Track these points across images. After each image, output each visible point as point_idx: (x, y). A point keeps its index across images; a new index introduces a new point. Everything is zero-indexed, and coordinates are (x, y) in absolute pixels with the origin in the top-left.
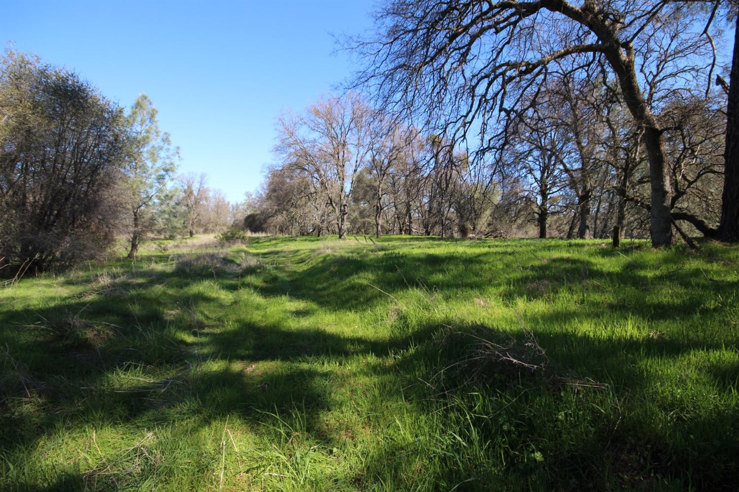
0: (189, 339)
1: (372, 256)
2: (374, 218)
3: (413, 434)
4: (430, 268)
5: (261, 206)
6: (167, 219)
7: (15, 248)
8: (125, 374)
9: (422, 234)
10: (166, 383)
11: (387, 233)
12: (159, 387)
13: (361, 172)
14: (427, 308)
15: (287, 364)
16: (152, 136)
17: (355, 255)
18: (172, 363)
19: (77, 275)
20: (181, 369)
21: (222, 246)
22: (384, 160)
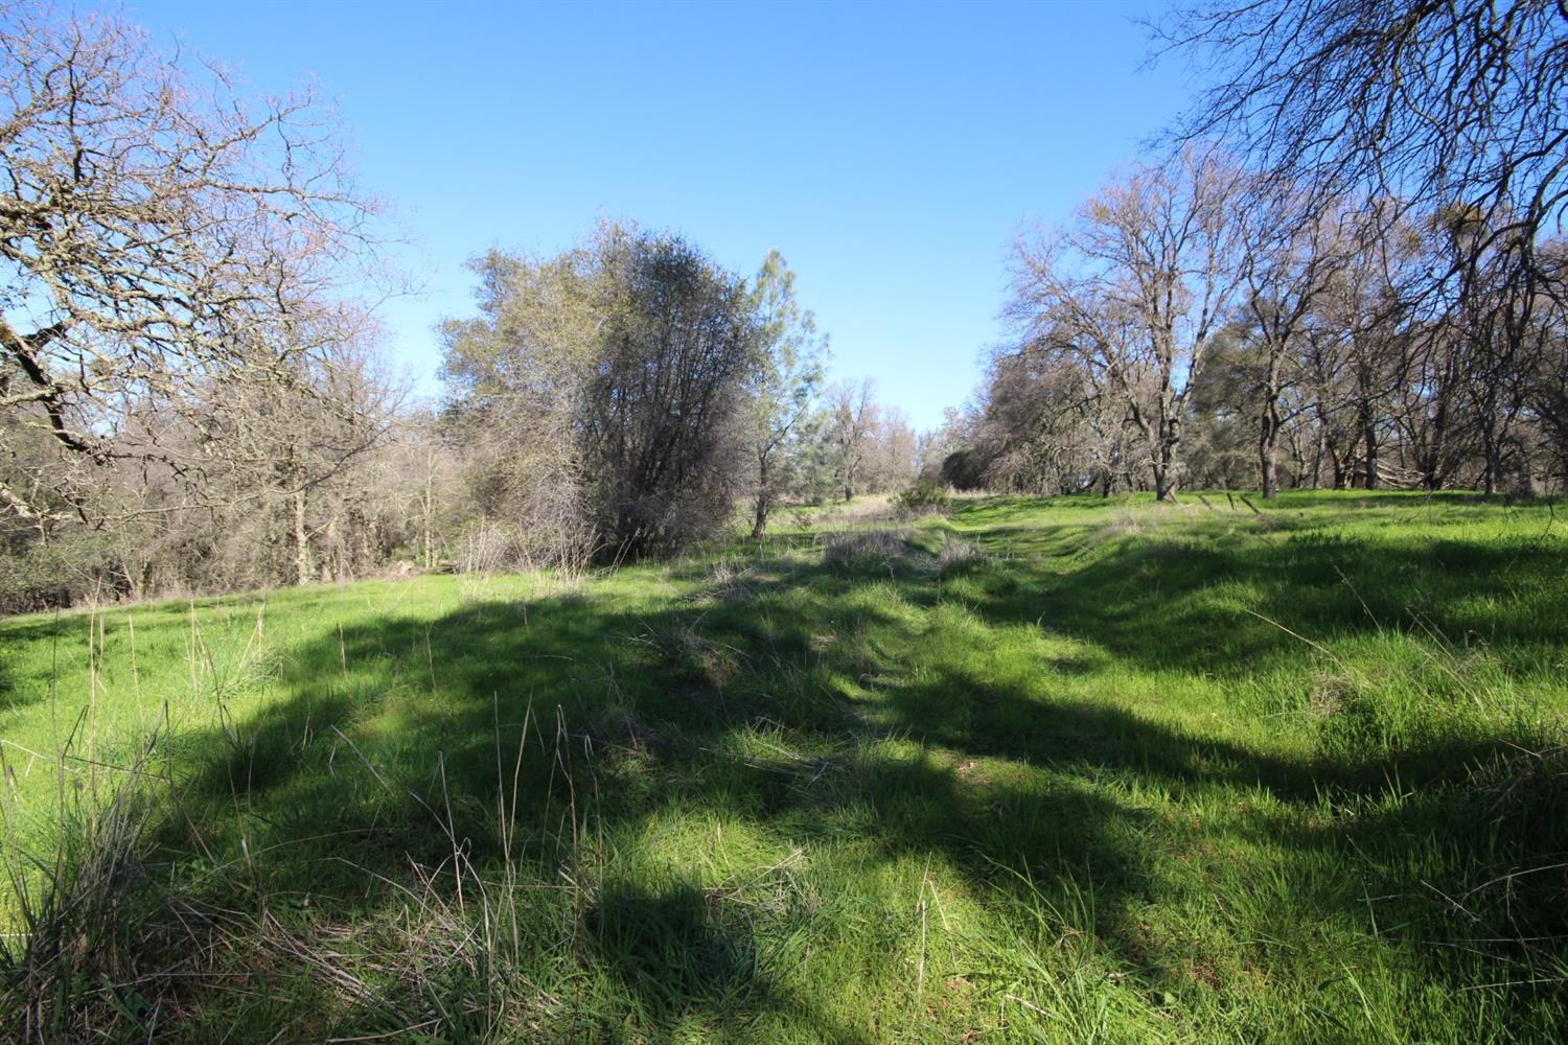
0: (854, 692)
1: (1253, 542)
2: (1253, 447)
3: (1403, 1027)
4: (1449, 581)
5: (976, 435)
6: (808, 468)
7: (613, 519)
8: (757, 738)
9: (1413, 487)
10: (819, 765)
11: (1294, 485)
12: (808, 770)
13: (1216, 338)
14: (1444, 691)
15: (1043, 774)
16: (787, 321)
17: (1203, 540)
18: (827, 732)
19: (686, 564)
20: (842, 746)
21: (902, 517)
22: (1285, 299)
